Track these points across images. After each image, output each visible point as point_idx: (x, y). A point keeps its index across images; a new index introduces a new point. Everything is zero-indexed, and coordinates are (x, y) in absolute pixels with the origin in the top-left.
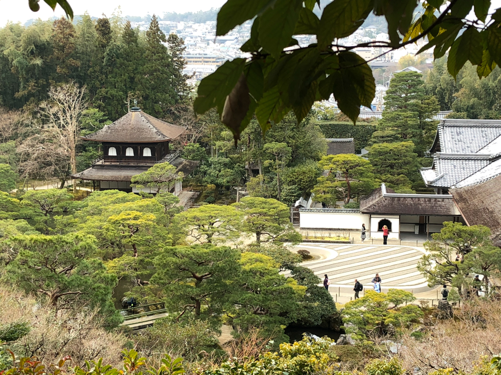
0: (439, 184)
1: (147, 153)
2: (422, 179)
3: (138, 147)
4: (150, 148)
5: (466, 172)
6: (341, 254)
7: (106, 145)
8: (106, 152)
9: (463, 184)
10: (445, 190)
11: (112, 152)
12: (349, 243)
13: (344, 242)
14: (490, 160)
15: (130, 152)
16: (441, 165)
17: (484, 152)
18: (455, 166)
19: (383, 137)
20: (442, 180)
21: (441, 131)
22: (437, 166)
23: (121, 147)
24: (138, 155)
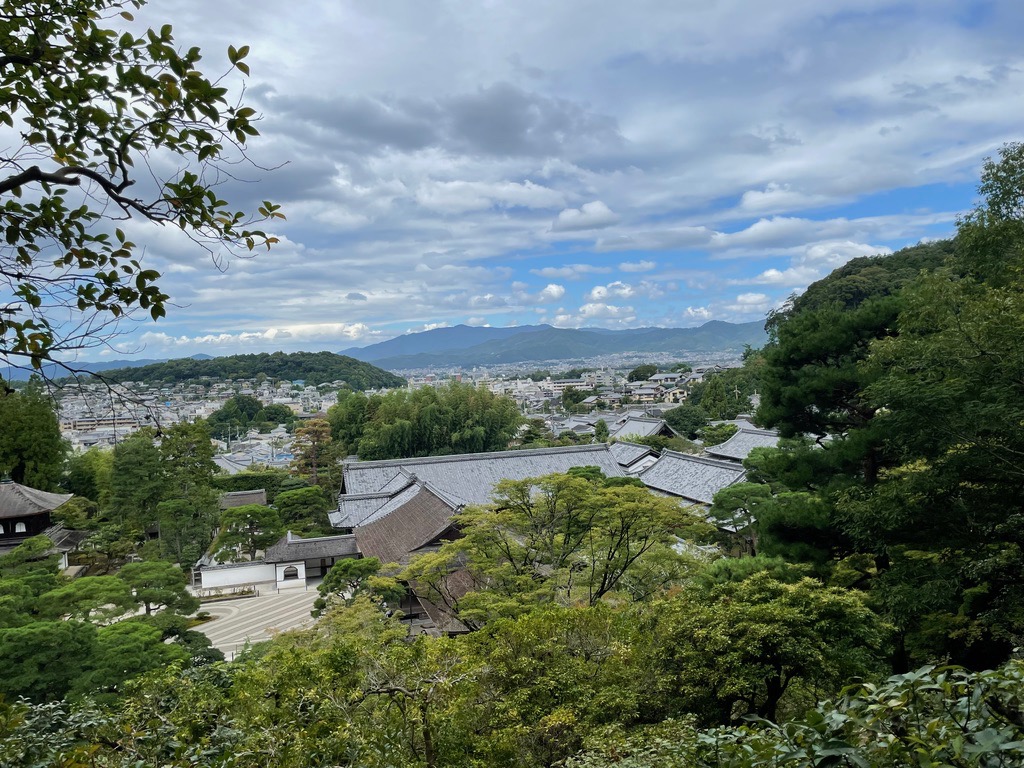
0: (344, 525)
1: (21, 528)
2: (329, 524)
3: (9, 522)
4: (25, 523)
5: (368, 511)
6: (243, 610)
9: (366, 522)
10: (349, 530)
12: (254, 596)
14: (390, 496)
16: (346, 507)
17: (385, 490)
18: (358, 507)
19: (291, 485)
20: (347, 521)
21: (346, 475)
22: (342, 508)
24: (10, 533)
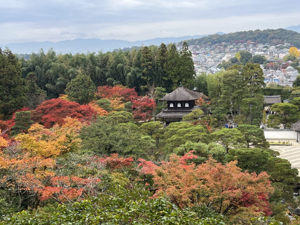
1: (187, 105)
3: (183, 103)
4: (188, 103)
6: (287, 151)
7: (169, 102)
8: (169, 105)
11: (172, 105)
12: (290, 145)
13: (287, 145)
15: (179, 105)
19: (297, 95)
23: (175, 103)
24: (183, 107)
